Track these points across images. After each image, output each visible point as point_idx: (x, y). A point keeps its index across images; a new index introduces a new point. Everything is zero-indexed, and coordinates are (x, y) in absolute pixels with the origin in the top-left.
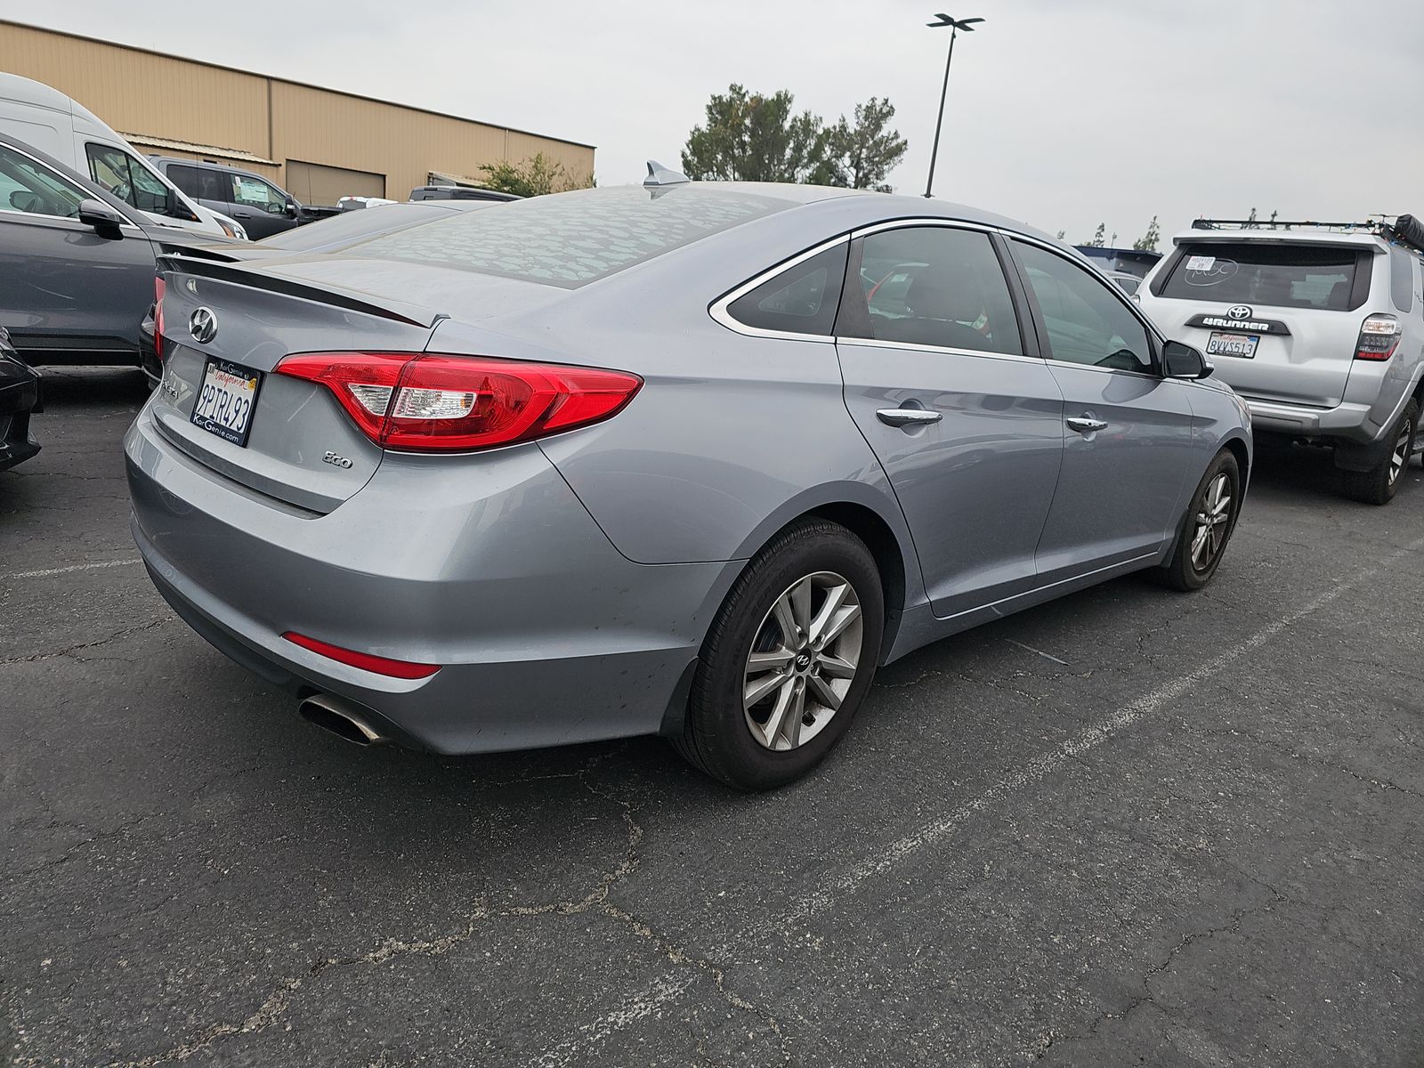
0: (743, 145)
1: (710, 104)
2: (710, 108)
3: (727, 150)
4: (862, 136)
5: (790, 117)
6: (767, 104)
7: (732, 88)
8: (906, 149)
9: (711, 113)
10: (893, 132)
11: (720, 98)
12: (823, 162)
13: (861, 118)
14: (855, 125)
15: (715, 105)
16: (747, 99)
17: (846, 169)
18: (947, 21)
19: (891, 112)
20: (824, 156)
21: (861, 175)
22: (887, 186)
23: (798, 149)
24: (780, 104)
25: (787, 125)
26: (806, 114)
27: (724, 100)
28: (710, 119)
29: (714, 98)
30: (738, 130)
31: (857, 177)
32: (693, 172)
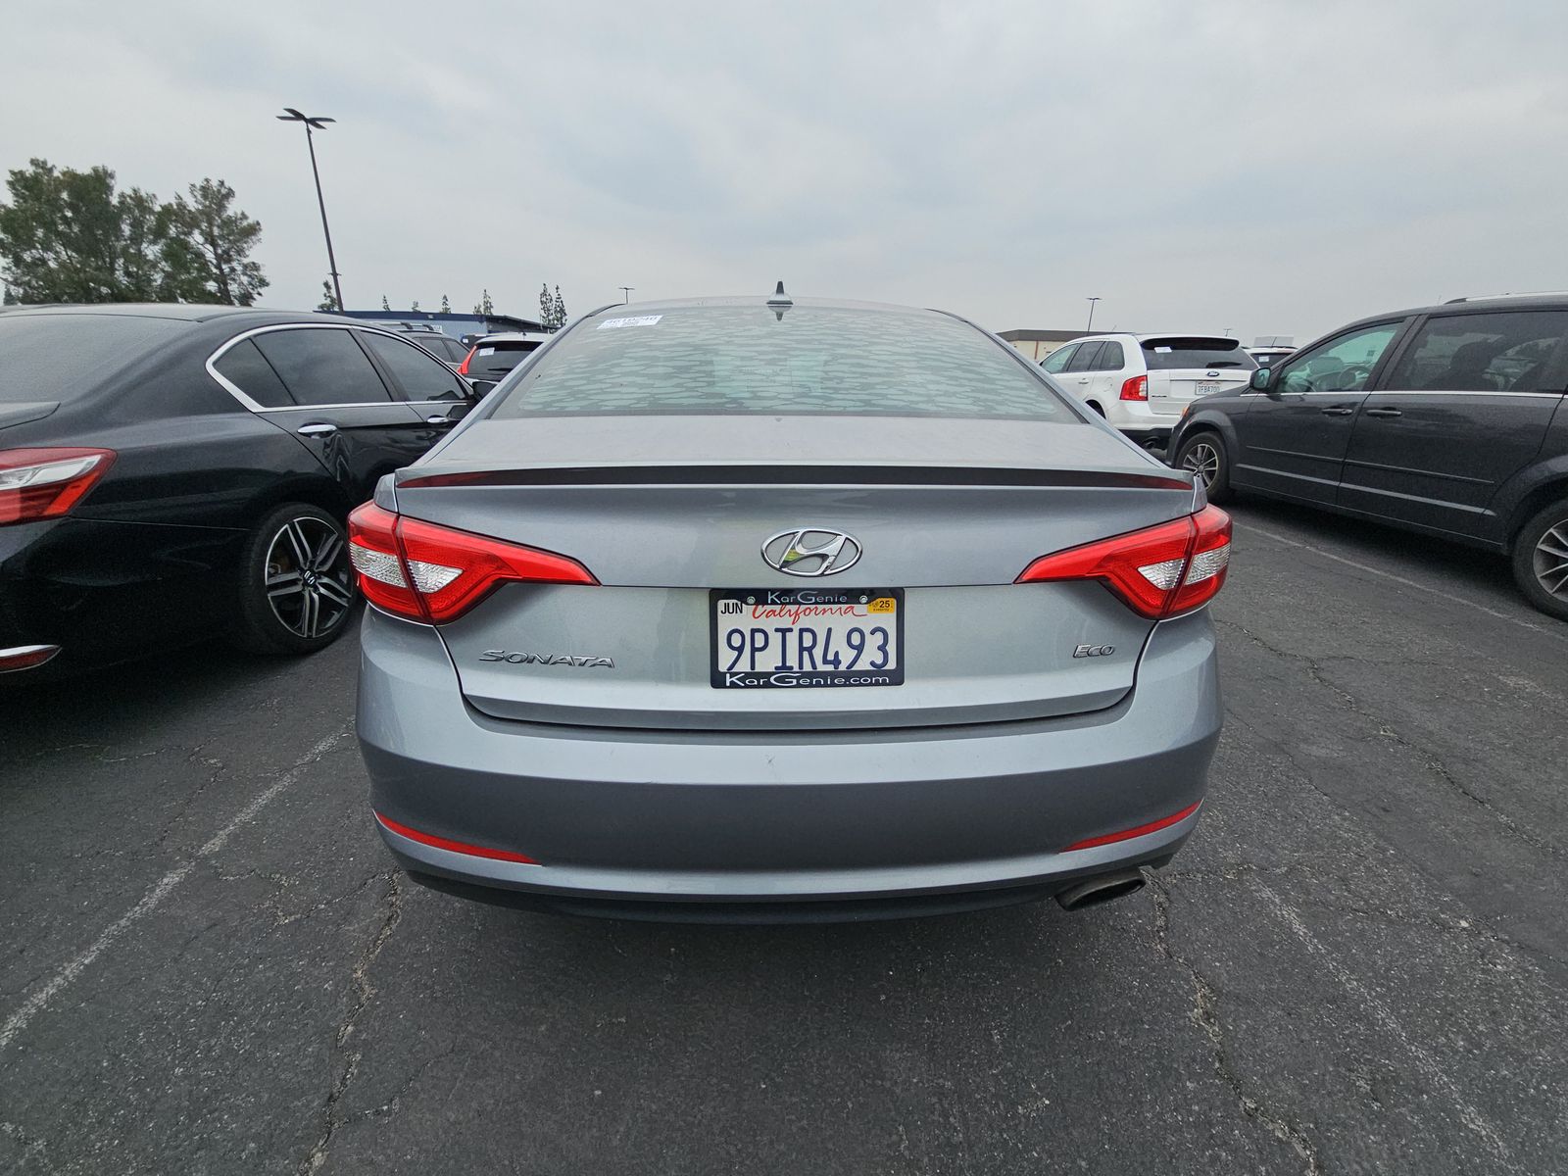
0: (66, 221)
1: (11, 179)
2: (11, 184)
3: (50, 226)
4: (207, 215)
5: (116, 192)
6: (84, 179)
7: (34, 162)
8: (260, 230)
9: (14, 188)
10: (239, 213)
11: (21, 172)
12: (172, 239)
13: (199, 197)
14: (195, 204)
15: (17, 180)
16: (56, 174)
17: (200, 246)
18: (298, 116)
19: (230, 193)
20: (171, 232)
21: (220, 251)
22: (253, 263)
23: (137, 224)
24: (100, 180)
25: (115, 200)
26: (135, 190)
27: (28, 175)
28: (16, 195)
29: (13, 173)
30: (55, 205)
31: (216, 254)
32: (10, 251)
